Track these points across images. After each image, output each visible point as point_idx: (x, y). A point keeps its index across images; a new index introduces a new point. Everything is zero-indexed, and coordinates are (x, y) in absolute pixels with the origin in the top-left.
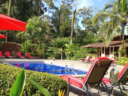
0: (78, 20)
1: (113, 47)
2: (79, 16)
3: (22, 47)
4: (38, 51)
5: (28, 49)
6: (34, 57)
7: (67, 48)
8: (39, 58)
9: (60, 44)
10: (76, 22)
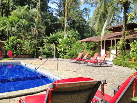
0: (90, 11)
2: (91, 6)
3: (6, 45)
4: (25, 49)
5: (13, 47)
6: (21, 56)
7: (61, 44)
8: (27, 58)
9: (53, 40)
10: (87, 13)
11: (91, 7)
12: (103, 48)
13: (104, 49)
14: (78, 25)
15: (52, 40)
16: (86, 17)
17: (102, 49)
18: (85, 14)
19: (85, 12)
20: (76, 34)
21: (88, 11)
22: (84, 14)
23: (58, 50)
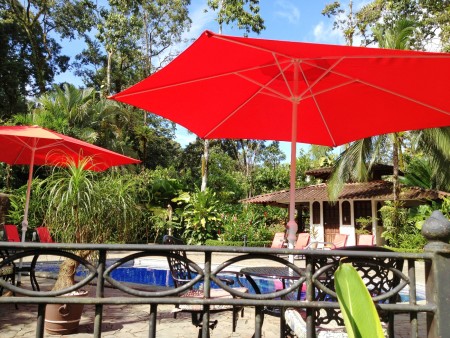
1: (351, 201)
3: (14, 204)
7: (192, 207)
12: (316, 221)
13: (319, 223)
17: (314, 223)
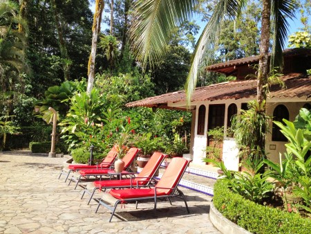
1: (238, 104)
9: (55, 96)
10: (191, 33)
11: (202, 20)
12: (200, 132)
13: (203, 134)
14: (164, 64)
15: (52, 98)
16: (187, 44)
17: (198, 133)
18: (185, 37)
19: (186, 32)
20: (144, 85)
21: (193, 29)
22: (183, 35)
23: (63, 131)
